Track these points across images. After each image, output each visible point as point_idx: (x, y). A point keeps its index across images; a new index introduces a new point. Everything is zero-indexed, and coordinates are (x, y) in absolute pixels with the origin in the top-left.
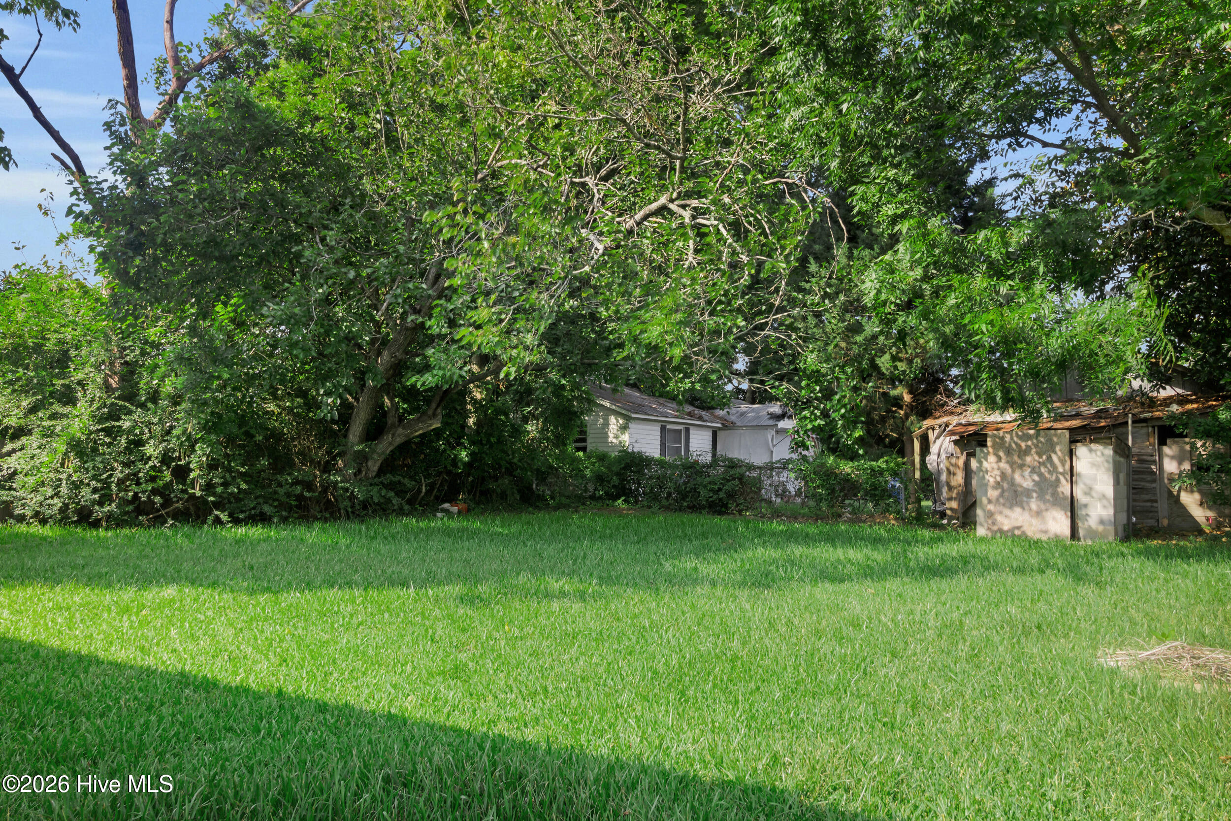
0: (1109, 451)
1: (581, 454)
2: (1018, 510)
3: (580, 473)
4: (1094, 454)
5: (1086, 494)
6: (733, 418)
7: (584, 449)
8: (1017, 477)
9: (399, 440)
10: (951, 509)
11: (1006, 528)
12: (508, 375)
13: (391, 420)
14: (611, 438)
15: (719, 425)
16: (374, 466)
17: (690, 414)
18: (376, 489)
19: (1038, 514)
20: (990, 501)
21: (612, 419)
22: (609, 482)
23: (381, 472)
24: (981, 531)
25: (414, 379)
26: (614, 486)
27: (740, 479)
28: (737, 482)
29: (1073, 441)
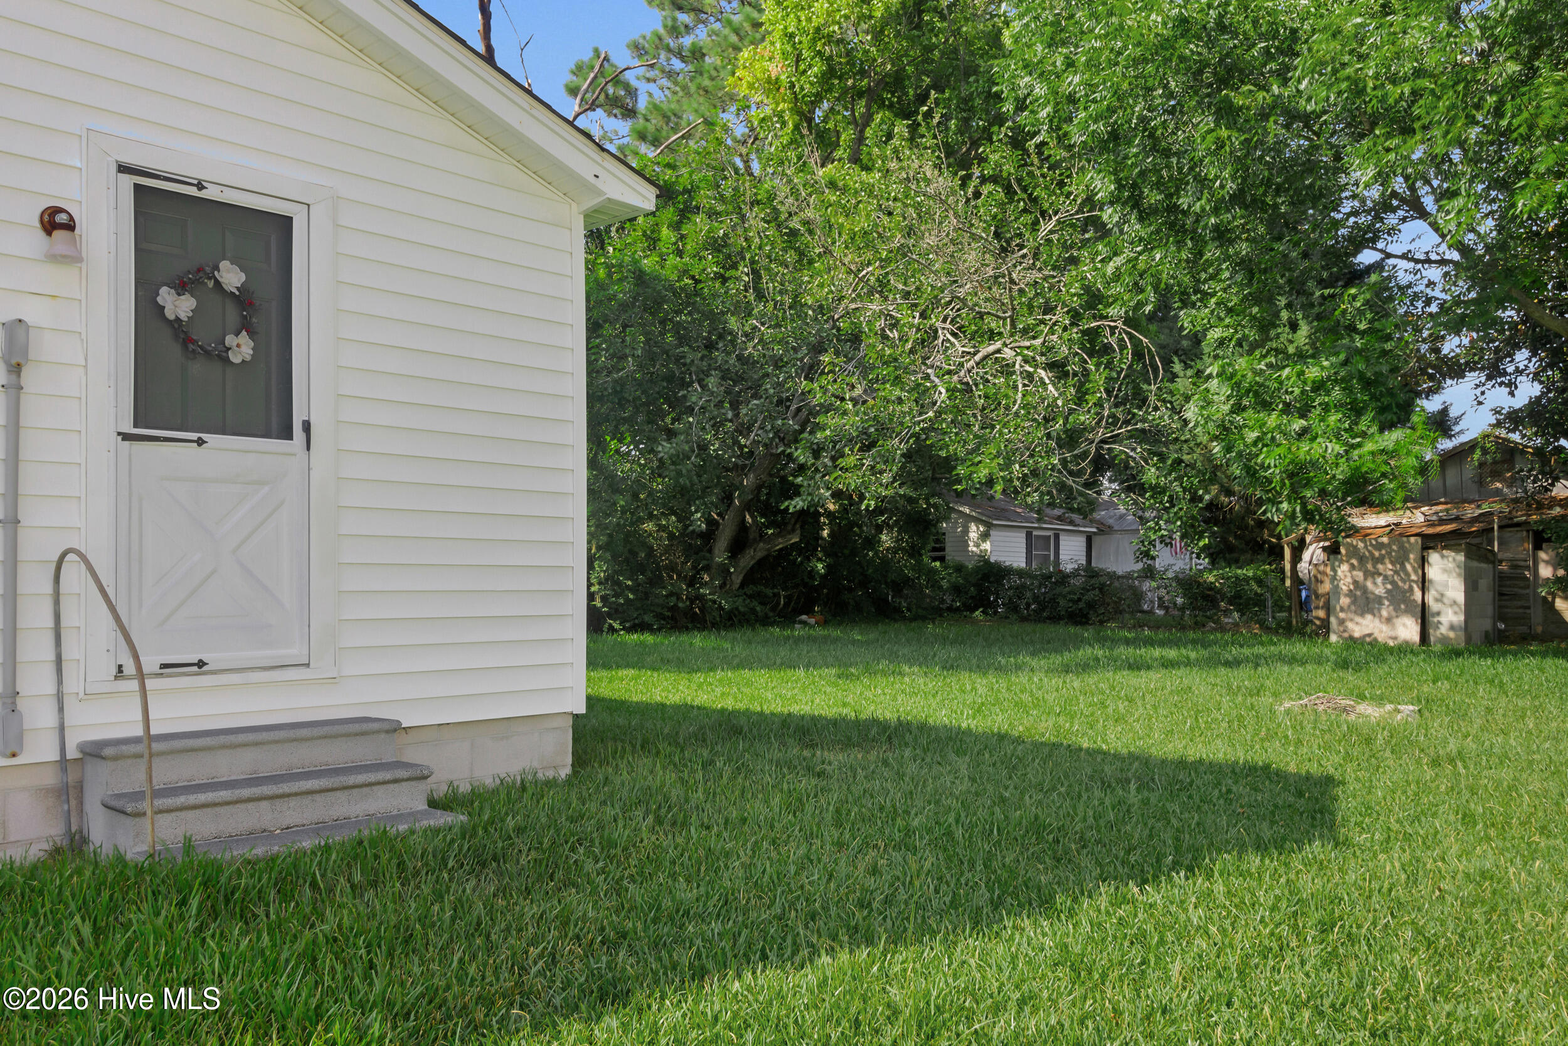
0: (1461, 557)
1: (938, 564)
2: (1369, 617)
3: (935, 585)
4: (1445, 561)
5: (1437, 600)
6: (1111, 521)
7: (942, 559)
8: (1369, 584)
9: (760, 555)
10: (1318, 618)
11: (1357, 635)
12: (868, 506)
13: (752, 535)
14: (972, 548)
15: (1094, 530)
16: (737, 580)
17: (1060, 518)
18: (740, 600)
19: (1389, 620)
20: (1342, 610)
21: (973, 527)
22: (966, 593)
23: (743, 585)
24: (1333, 638)
25: (786, 504)
26: (972, 597)
27: (1101, 590)
28: (1097, 592)
29: (1425, 548)
